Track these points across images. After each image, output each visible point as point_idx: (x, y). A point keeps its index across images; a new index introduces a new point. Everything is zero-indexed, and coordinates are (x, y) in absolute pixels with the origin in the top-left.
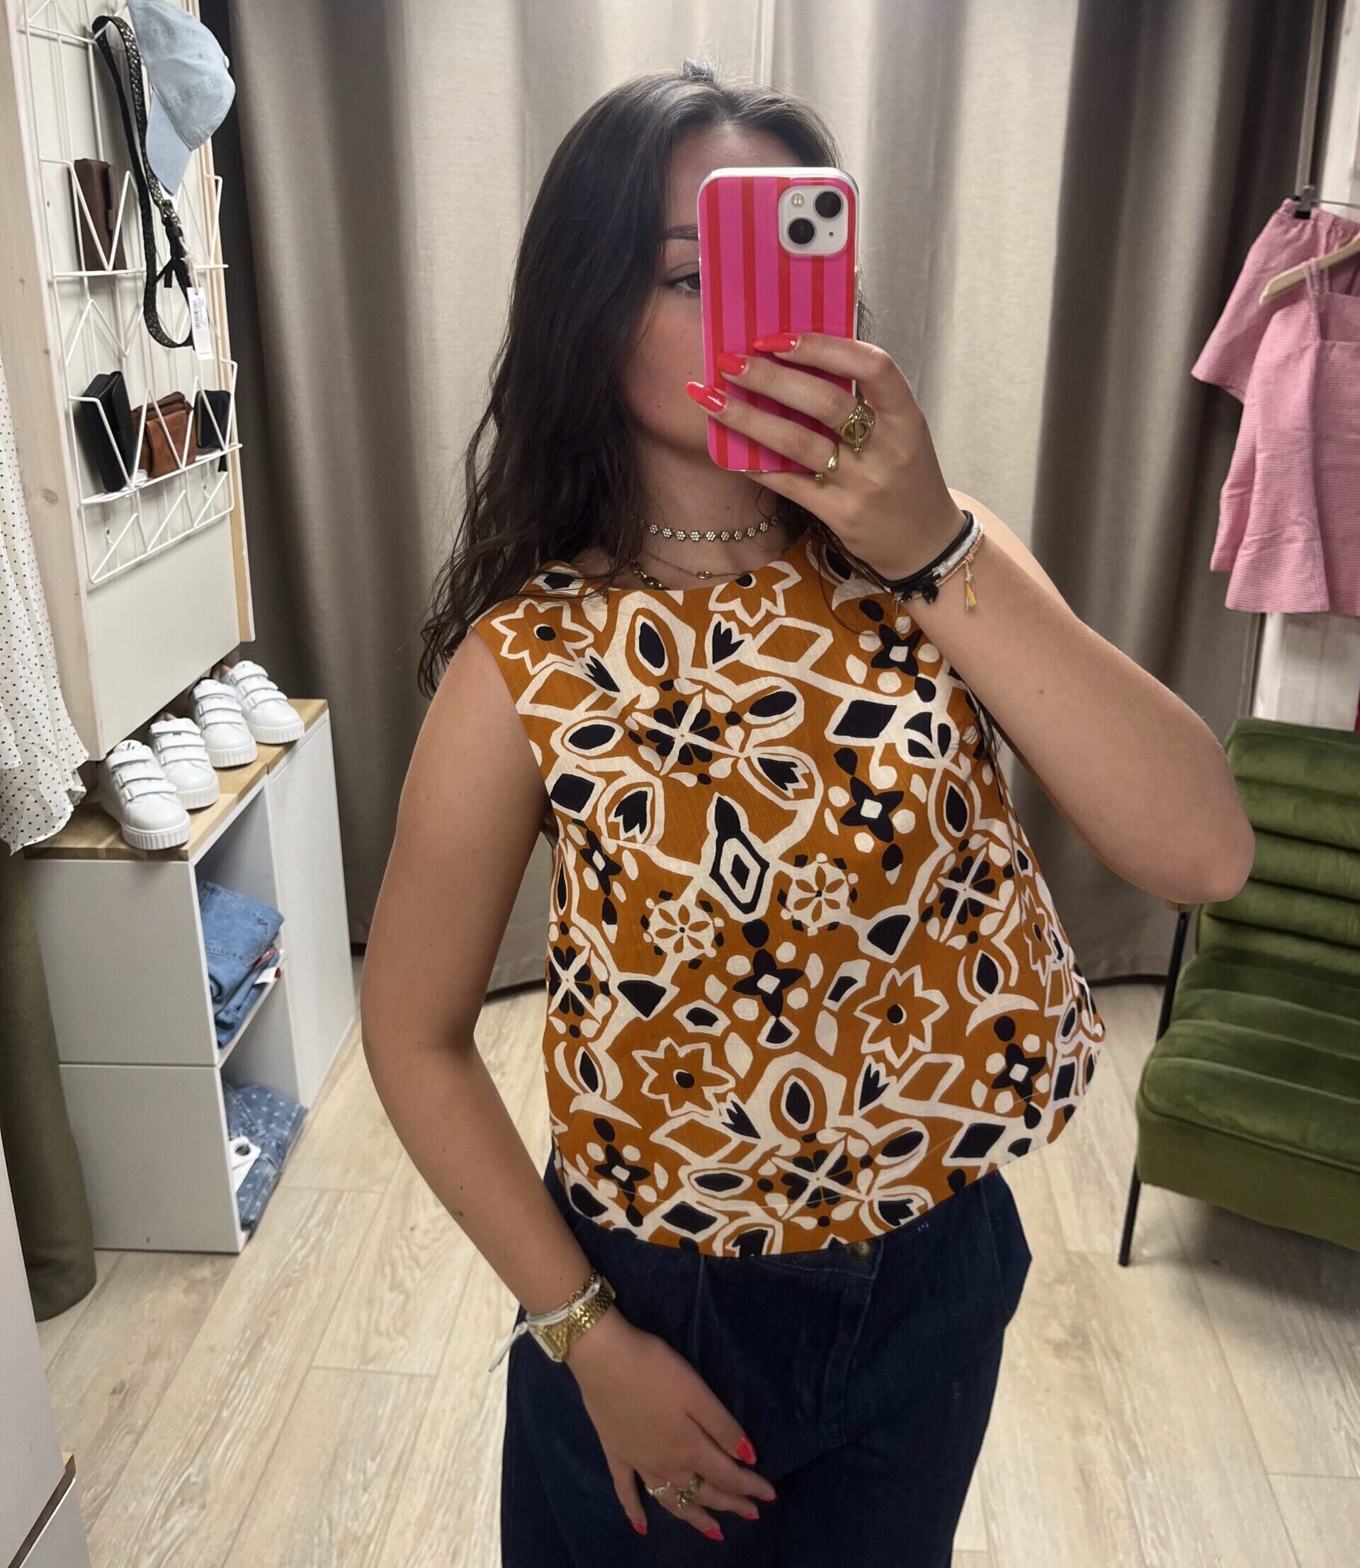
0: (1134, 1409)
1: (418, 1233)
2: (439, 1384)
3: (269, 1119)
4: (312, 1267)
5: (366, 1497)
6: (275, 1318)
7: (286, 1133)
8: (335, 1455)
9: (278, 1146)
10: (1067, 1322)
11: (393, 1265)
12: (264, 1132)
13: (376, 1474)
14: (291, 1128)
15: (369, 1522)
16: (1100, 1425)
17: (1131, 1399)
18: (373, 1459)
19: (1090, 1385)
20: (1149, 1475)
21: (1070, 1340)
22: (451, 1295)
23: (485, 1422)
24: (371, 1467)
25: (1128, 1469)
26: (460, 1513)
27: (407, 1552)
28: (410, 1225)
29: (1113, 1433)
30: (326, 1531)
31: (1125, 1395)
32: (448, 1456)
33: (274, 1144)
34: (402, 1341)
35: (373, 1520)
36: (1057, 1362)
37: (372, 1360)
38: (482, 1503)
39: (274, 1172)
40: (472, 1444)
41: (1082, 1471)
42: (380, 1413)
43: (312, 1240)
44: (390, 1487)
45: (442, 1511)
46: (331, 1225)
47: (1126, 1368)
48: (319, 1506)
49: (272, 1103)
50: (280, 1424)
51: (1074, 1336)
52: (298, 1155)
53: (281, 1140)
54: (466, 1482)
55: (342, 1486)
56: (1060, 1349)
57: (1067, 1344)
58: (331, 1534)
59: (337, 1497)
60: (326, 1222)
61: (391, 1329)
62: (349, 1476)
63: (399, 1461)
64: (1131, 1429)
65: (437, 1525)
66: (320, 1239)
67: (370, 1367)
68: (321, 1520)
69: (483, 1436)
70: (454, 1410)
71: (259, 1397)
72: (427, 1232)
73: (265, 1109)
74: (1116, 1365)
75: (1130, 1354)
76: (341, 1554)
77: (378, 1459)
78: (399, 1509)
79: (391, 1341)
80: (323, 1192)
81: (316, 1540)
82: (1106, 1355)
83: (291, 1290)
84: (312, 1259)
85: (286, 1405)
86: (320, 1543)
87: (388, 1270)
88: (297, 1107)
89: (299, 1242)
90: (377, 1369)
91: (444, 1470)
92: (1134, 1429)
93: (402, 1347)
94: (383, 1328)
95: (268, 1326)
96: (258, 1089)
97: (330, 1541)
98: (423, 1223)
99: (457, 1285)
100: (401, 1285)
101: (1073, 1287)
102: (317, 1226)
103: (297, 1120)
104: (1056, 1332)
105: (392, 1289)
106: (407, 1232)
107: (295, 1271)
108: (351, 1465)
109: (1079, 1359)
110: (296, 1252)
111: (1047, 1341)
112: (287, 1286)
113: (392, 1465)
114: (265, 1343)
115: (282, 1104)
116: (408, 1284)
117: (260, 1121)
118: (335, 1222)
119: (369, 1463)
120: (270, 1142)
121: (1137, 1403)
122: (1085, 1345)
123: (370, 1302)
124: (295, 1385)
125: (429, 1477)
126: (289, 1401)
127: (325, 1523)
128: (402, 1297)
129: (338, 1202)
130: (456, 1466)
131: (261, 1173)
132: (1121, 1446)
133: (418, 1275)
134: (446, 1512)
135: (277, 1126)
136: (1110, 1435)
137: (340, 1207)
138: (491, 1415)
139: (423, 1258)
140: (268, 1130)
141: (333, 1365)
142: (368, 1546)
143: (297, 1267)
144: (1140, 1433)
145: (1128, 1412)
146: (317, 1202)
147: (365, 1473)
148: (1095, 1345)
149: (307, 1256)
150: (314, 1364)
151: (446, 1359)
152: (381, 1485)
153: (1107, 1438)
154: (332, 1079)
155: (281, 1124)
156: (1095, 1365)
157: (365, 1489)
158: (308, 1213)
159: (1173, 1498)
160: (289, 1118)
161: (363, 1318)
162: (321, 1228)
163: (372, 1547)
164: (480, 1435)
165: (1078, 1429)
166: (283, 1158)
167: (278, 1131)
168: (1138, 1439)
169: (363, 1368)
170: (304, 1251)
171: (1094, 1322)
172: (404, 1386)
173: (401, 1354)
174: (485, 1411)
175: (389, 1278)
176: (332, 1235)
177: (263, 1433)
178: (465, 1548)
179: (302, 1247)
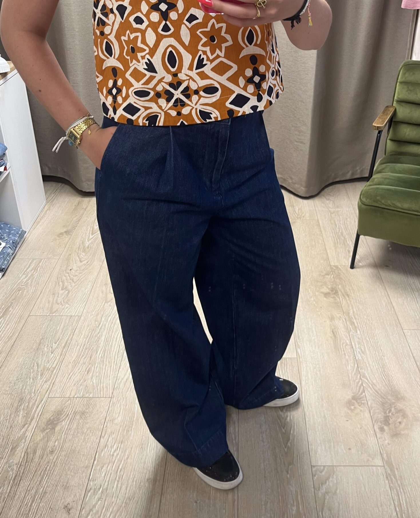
0: (354, 312)
1: (72, 271)
2: (82, 318)
3: (9, 234)
4: (29, 284)
5: (53, 355)
6: (14, 300)
7: (16, 239)
8: (40, 343)
9: (13, 242)
10: (329, 287)
11: (63, 282)
12: (7, 238)
13: (57, 348)
14: (19, 237)
15: (53, 363)
16: (340, 317)
17: (353, 308)
18: (55, 343)
19: (338, 305)
20: (358, 332)
21: (330, 292)
22: (87, 290)
23: (101, 328)
24: (55, 346)
25: (351, 330)
26: (91, 357)
27: (69, 371)
28: (70, 268)
29: (345, 319)
30: (36, 368)
31: (350, 308)
32: (86, 340)
33: (11, 242)
34: (67, 305)
35: (55, 363)
36: (325, 299)
37: (54, 313)
38: (100, 354)
39: (12, 252)
40: (96, 336)
41: (333, 331)
42: (58, 328)
43: (29, 275)
44: (62, 351)
45: (84, 357)
46: (37, 270)
47: (351, 300)
48: (33, 360)
49: (10, 229)
50: (17, 335)
51: (332, 291)
52: (22, 248)
53: (14, 241)
54: (93, 348)
55: (43, 352)
56: (326, 295)
57: (329, 293)
58: (38, 368)
59: (41, 356)
60: (35, 269)
61: (62, 302)
62: (45, 349)
63: (67, 342)
64: (352, 317)
65: (82, 362)
66: (32, 275)
67: (54, 315)
68: (34, 364)
69: (100, 333)
70: (88, 326)
71: (8, 327)
72: (77, 271)
73: (7, 231)
74: (347, 299)
75: (353, 295)
76: (42, 375)
77: (58, 343)
78: (66, 358)
79: (62, 306)
80: (33, 260)
81: (32, 371)
82: (344, 296)
83: (21, 291)
84: (29, 281)
85: (19, 328)
86: (33, 371)
87: (61, 283)
88: (21, 230)
89: (24, 276)
90: (56, 315)
91: (85, 345)
92: (353, 318)
93: (67, 307)
94: (59, 301)
95: (12, 303)
96: (4, 223)
97: (38, 370)
98: (75, 268)
99: (89, 287)
100: (66, 287)
101: (332, 276)
102: (31, 271)
103: (22, 234)
104: (325, 290)
105: (62, 289)
106: (69, 271)
107: (22, 286)
108: (46, 346)
109: (333, 297)
110: (23, 279)
111: (322, 293)
112: (19, 291)
113: (63, 345)
114: (10, 309)
115: (14, 228)
116: (70, 287)
117: (5, 235)
118: (39, 269)
119: (54, 344)
120: (10, 241)
121: (355, 310)
122: (336, 293)
123: (54, 294)
124: (23, 321)
125: (78, 347)
126: (21, 326)
127: (36, 364)
128: (67, 292)
129: (40, 262)
130: (89, 343)
131: (6, 252)
132: (348, 323)
133: (73, 284)
134: (85, 358)
135: (12, 236)
136: (344, 320)
137: (41, 264)
138: (103, 327)
139: (75, 279)
140: (8, 237)
141: (39, 315)
142: (53, 371)
143: (23, 284)
144: (356, 319)
145: (351, 312)
146: (31, 263)
147: (52, 348)
148: (340, 293)
149: (27, 281)
150: (31, 314)
151: (85, 311)
152: (59, 350)
153: (343, 320)
154: (36, 222)
155: (14, 235)
156: (340, 299)
157: (52, 353)
158: (27, 267)
159: (367, 338)
160: (18, 234)
161: (51, 299)
162: (33, 271)
163: (55, 371)
164: (99, 333)
165: (332, 318)
166: (16, 247)
167: (13, 238)
168: (355, 321)
169: (50, 315)
170: (26, 279)
171: (340, 286)
172: (68, 319)
173: (67, 310)
174: (101, 325)
175: (61, 286)
176: (37, 274)
177: (10, 338)
178: (93, 368)
179: (25, 278)
